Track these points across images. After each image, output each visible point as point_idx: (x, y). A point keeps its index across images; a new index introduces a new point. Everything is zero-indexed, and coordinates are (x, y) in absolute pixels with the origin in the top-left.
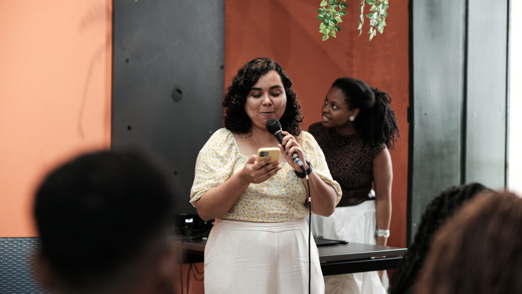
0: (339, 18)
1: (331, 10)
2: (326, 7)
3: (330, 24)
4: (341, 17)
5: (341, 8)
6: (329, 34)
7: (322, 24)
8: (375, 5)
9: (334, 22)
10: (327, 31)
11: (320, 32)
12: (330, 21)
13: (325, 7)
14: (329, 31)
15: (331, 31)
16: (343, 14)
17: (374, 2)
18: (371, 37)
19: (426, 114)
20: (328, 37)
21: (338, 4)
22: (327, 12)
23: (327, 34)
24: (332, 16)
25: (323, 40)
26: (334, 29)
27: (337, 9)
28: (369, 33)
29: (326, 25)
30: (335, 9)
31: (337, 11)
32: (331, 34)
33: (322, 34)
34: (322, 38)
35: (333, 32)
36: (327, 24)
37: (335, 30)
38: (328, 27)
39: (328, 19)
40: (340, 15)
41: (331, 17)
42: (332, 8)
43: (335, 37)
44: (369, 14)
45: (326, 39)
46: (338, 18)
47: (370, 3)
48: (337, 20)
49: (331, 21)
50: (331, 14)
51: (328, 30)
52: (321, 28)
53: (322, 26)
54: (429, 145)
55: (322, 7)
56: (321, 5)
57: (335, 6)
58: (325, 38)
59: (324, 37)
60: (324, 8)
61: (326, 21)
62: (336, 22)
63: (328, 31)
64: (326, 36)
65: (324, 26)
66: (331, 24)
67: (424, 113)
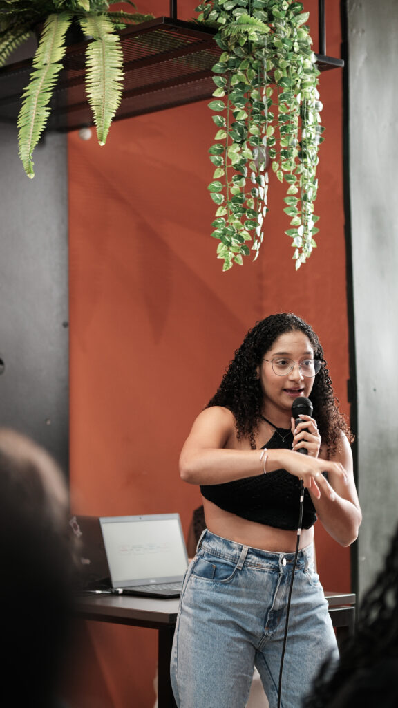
0: (247, 233)
1: (233, 221)
2: (226, 217)
3: (234, 244)
4: (248, 231)
5: (248, 218)
6: (232, 261)
7: (221, 244)
8: (299, 216)
9: (239, 239)
10: (227, 254)
11: (218, 257)
12: (232, 239)
13: (223, 216)
14: (233, 255)
15: (236, 254)
16: (252, 227)
17: (295, 212)
18: (298, 265)
19: (375, 390)
20: (231, 264)
21: (244, 211)
22: (227, 224)
23: (230, 259)
24: (236, 231)
25: (224, 270)
26: (240, 252)
27: (243, 219)
28: (293, 258)
29: (228, 246)
30: (239, 219)
31: (243, 223)
32: (235, 260)
33: (222, 261)
34: (222, 268)
35: (238, 256)
36: (229, 244)
37: (242, 254)
38: (231, 248)
39: (229, 236)
40: (247, 229)
41: (234, 233)
42: (235, 219)
43: (242, 264)
44: (288, 230)
45: (228, 269)
46: (245, 235)
47: (290, 214)
48: (244, 236)
49: (236, 238)
50: (234, 227)
51: (230, 253)
52: (218, 252)
53: (221, 249)
54: (381, 435)
55: (219, 218)
56: (217, 215)
57: (240, 213)
58: (227, 266)
59: (225, 265)
60: (222, 218)
61: (227, 239)
62: (243, 239)
63: (231, 255)
64: (228, 263)
65: (225, 248)
66: (235, 242)
67: (372, 388)
